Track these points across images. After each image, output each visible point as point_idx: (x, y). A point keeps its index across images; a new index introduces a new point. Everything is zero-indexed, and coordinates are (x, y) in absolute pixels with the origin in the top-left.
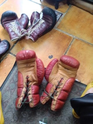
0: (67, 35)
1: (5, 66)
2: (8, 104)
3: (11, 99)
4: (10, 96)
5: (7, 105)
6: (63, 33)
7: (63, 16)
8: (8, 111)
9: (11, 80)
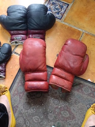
0: (75, 29)
1: (11, 67)
2: (18, 109)
3: (20, 104)
4: (19, 100)
5: (16, 110)
6: (71, 27)
7: (69, 7)
8: (18, 117)
9: (19, 83)
